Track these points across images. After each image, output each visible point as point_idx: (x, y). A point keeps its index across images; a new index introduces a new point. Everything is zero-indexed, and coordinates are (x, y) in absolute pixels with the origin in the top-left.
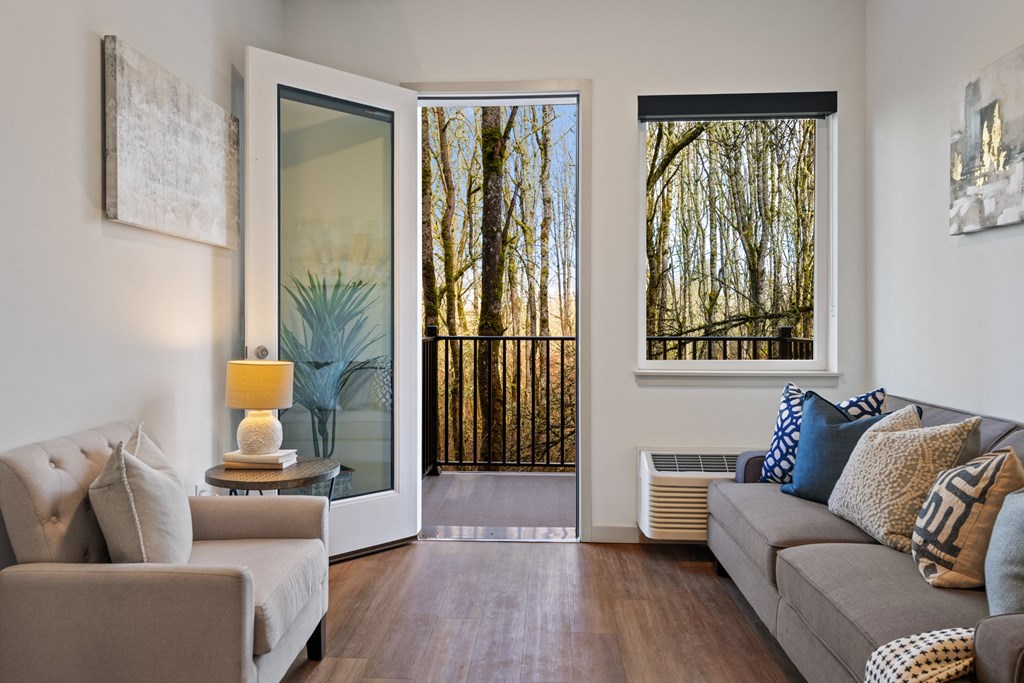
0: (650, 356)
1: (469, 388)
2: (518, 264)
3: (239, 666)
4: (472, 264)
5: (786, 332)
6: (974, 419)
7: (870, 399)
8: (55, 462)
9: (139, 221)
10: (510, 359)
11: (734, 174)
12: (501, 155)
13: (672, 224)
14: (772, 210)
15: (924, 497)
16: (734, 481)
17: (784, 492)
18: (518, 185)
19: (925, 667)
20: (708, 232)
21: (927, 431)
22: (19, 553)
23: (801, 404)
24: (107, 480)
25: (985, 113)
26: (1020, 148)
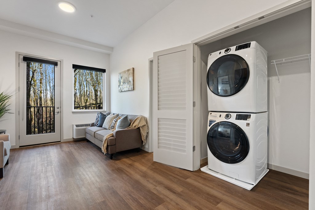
0: (75, 109)
5: (99, 106)
6: (118, 114)
7: (109, 113)
15: (112, 123)
16: (90, 127)
17: (97, 127)
19: (108, 136)
20: (85, 86)
21: (113, 115)
23: (100, 115)
25: (121, 77)
26: (124, 83)
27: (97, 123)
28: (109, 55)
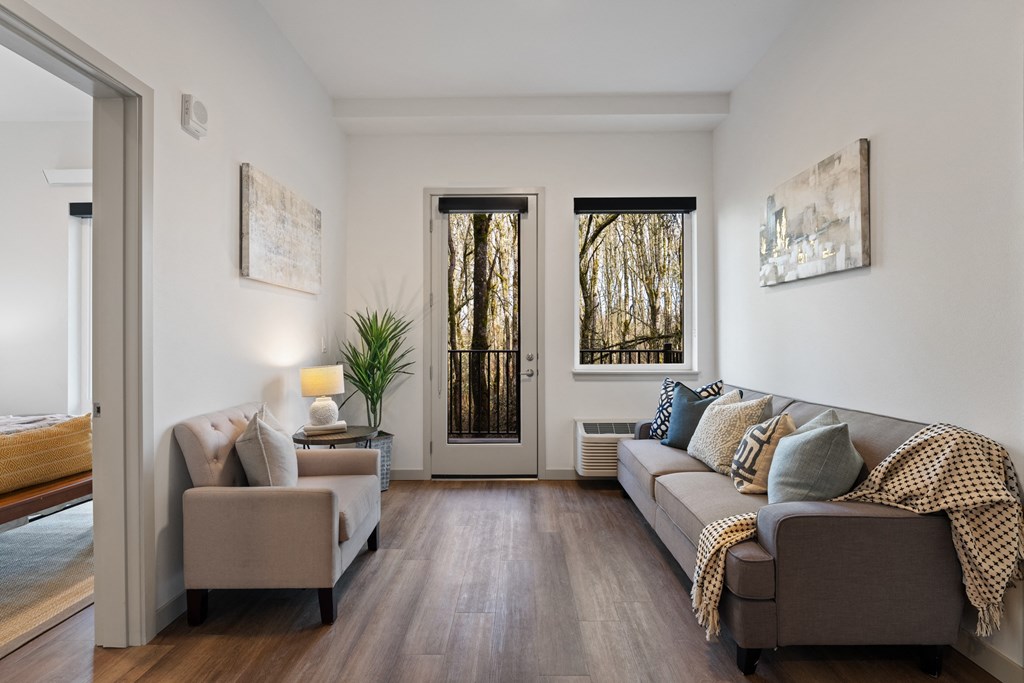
0: (582, 362)
1: (465, 385)
2: (497, 302)
3: (330, 547)
4: (467, 303)
5: (668, 347)
6: (768, 397)
7: (714, 387)
8: (215, 426)
9: (261, 278)
10: (492, 366)
11: (640, 243)
12: (486, 231)
13: (599, 275)
14: (664, 267)
15: (739, 443)
16: (635, 439)
17: (662, 444)
18: (498, 250)
19: (730, 534)
20: (623, 282)
21: (743, 404)
22: (195, 480)
23: (673, 390)
24: (248, 436)
25: (778, 215)
26: (796, 236)
27: (663, 428)
28: (710, 133)
